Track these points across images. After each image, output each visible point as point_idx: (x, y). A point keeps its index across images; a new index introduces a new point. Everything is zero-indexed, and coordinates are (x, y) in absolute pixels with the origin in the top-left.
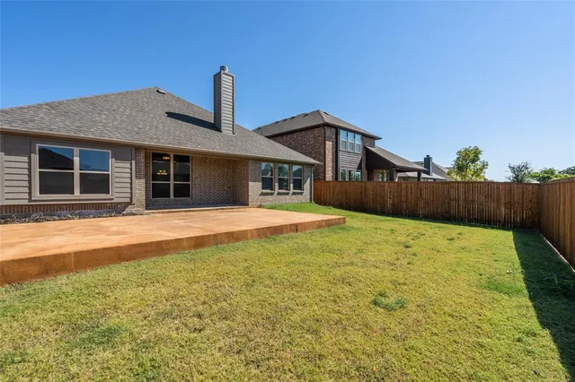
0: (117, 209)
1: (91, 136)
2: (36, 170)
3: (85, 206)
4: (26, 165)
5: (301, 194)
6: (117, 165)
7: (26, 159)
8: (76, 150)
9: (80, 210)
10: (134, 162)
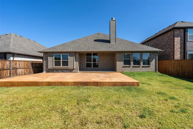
0: (71, 71)
1: (64, 51)
2: (54, 60)
3: (64, 69)
4: (52, 59)
5: (149, 67)
6: (70, 58)
7: (52, 58)
8: (61, 55)
9: (63, 70)
10: (74, 57)
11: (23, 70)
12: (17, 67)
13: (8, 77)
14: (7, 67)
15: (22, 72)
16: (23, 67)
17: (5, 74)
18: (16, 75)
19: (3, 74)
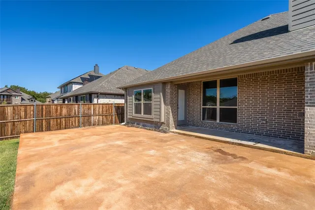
0: (158, 125)
2: (134, 102)
4: (132, 100)
6: (154, 97)
7: (132, 98)
8: (142, 92)
11: (101, 117)
12: (91, 113)
13: (76, 127)
14: (75, 113)
15: (99, 121)
16: (101, 113)
17: (72, 123)
18: (90, 125)
19: (70, 123)
